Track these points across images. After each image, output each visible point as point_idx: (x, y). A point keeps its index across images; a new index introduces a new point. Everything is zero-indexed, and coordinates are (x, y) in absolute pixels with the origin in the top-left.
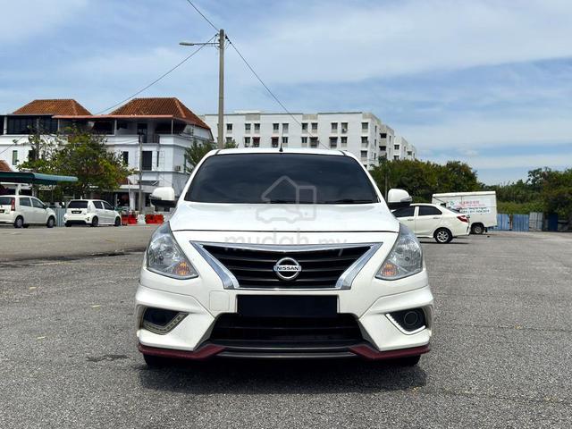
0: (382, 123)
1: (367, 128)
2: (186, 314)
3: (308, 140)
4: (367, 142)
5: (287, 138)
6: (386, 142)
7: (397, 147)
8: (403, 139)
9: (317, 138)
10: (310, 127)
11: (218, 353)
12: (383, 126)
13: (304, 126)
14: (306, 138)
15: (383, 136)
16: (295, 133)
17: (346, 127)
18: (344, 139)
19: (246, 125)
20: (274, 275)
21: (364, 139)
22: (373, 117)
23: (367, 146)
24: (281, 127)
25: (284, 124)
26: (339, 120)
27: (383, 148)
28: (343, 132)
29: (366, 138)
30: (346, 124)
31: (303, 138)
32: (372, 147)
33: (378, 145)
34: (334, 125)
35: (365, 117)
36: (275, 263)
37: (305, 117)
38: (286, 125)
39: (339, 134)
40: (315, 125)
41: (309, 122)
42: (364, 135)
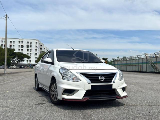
0: (41, 42)
1: (37, 43)
2: (78, 90)
3: (21, 46)
4: (37, 47)
5: (14, 45)
6: (42, 47)
7: (44, 49)
8: (46, 47)
9: (23, 45)
10: (21, 42)
11: (88, 99)
12: (41, 43)
13: (19, 42)
14: (20, 45)
15: (41, 46)
16: (17, 44)
17: (31, 43)
18: (31, 46)
19: (2, 41)
20: (99, 80)
21: (36, 46)
22: (38, 41)
23: (37, 48)
24: (12, 42)
25: (13, 41)
26: (30, 41)
27: (41, 49)
28: (31, 44)
29: (37, 46)
30: (31, 42)
31: (19, 45)
32: (38, 49)
33: (40, 48)
34: (28, 42)
35: (36, 40)
36: (99, 77)
37: (20, 39)
38: (14, 42)
39: (29, 45)
40: (22, 42)
41: (21, 41)
42: (36, 45)
